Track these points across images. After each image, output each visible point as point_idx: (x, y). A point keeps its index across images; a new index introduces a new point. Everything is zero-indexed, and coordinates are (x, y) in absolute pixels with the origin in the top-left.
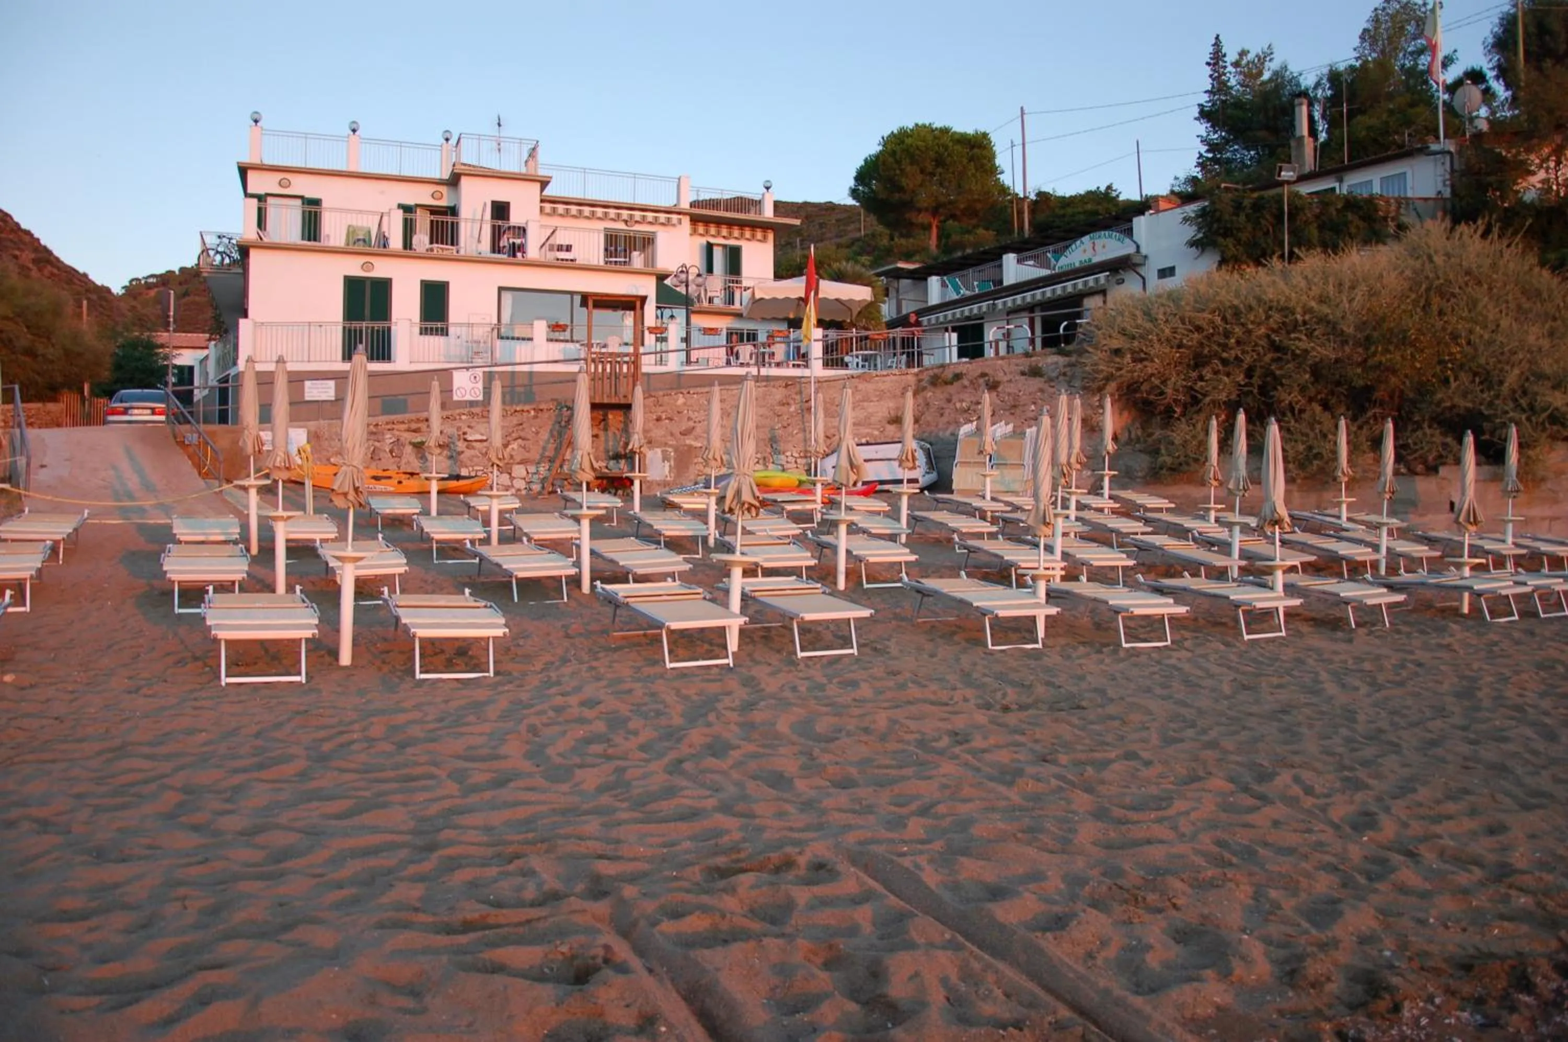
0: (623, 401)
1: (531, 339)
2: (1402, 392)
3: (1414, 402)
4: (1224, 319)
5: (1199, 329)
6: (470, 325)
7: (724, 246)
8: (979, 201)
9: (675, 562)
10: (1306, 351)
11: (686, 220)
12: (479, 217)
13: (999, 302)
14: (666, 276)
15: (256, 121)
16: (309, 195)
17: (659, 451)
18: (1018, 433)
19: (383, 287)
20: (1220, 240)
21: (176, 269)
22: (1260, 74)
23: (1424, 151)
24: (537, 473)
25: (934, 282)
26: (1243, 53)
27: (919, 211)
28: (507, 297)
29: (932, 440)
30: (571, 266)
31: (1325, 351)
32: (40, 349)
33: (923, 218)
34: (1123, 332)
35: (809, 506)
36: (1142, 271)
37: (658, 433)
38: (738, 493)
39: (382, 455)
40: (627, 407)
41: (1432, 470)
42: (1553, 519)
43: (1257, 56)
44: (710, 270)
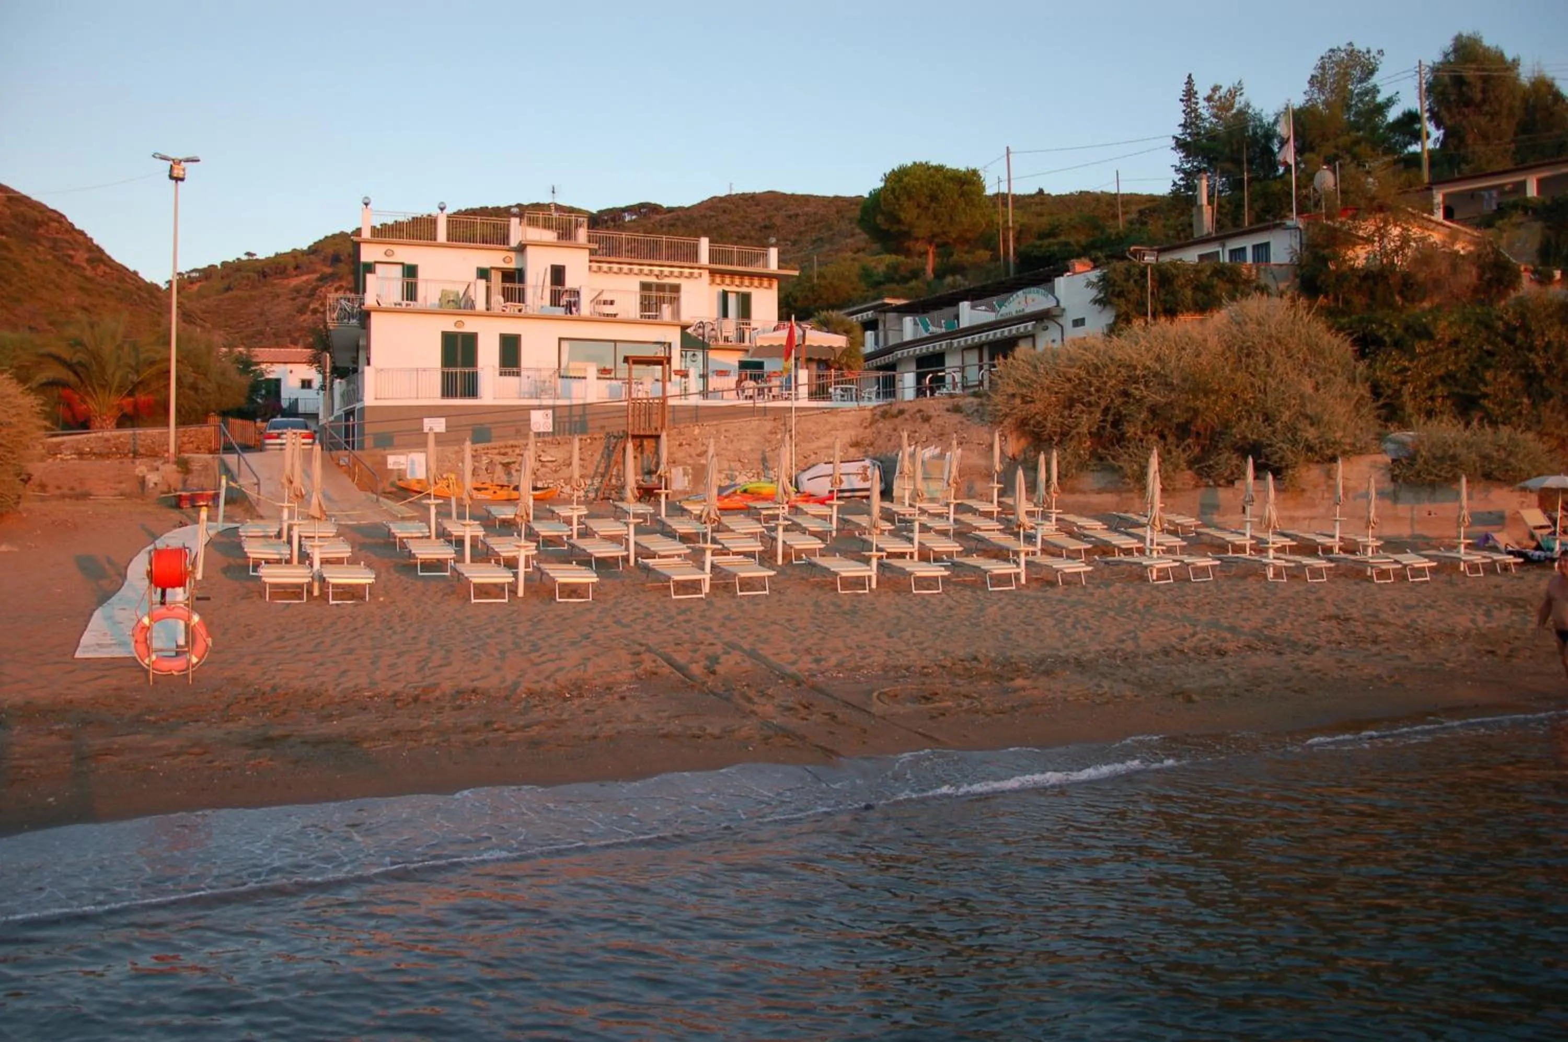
0: (654, 433)
1: (584, 378)
2: (1213, 427)
3: (1221, 433)
4: (1088, 373)
5: (1069, 380)
6: (539, 370)
7: (737, 293)
8: (968, 230)
9: (683, 548)
10: (1143, 397)
11: (706, 274)
12: (540, 283)
13: (955, 342)
14: (688, 327)
15: (366, 204)
16: (409, 261)
17: (680, 469)
18: (942, 456)
19: (471, 340)
20: (1115, 300)
21: (218, 263)
22: (1232, 106)
23: (1282, 227)
24: (592, 484)
25: (908, 321)
26: (1215, 89)
27: (917, 239)
28: (565, 345)
29: (882, 458)
30: (611, 318)
31: (1157, 397)
32: (201, 384)
33: (920, 246)
34: (1017, 381)
35: (777, 512)
36: (1061, 321)
37: (680, 455)
38: (709, 514)
39: (480, 472)
40: (658, 437)
41: (1231, 483)
42: (1312, 518)
43: (1229, 90)
44: (725, 314)
